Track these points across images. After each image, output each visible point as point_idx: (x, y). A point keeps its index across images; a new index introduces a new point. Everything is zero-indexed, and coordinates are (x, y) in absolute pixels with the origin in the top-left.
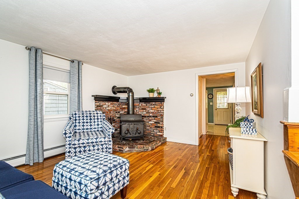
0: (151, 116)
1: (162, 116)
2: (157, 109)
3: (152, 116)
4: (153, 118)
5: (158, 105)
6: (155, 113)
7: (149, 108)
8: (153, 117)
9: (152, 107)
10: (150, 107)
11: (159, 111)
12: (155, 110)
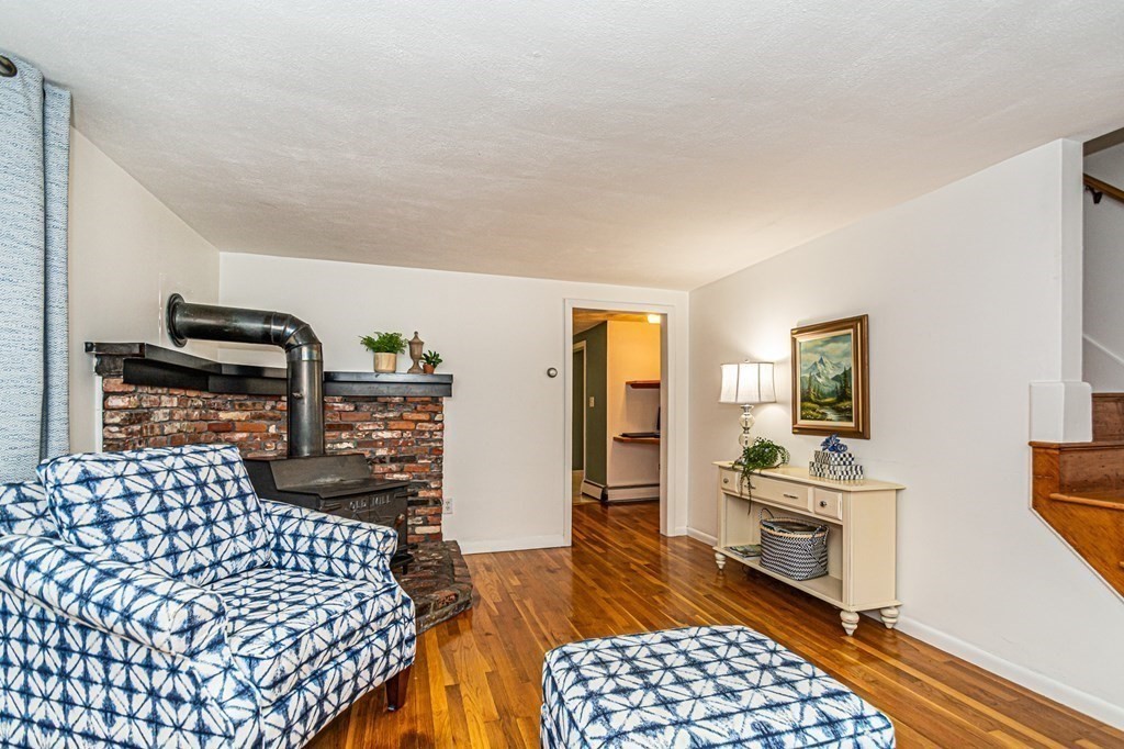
0: (382, 460)
1: (437, 454)
2: (412, 426)
3: (388, 460)
4: (394, 467)
5: (419, 407)
6: (405, 444)
7: (375, 420)
8: (393, 460)
9: (391, 415)
10: (377, 415)
11: (423, 432)
12: (403, 431)
